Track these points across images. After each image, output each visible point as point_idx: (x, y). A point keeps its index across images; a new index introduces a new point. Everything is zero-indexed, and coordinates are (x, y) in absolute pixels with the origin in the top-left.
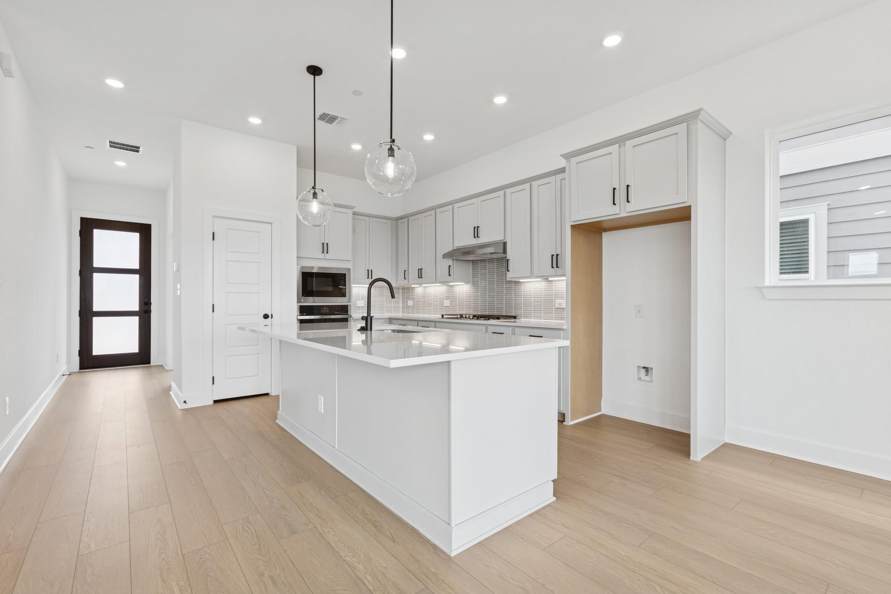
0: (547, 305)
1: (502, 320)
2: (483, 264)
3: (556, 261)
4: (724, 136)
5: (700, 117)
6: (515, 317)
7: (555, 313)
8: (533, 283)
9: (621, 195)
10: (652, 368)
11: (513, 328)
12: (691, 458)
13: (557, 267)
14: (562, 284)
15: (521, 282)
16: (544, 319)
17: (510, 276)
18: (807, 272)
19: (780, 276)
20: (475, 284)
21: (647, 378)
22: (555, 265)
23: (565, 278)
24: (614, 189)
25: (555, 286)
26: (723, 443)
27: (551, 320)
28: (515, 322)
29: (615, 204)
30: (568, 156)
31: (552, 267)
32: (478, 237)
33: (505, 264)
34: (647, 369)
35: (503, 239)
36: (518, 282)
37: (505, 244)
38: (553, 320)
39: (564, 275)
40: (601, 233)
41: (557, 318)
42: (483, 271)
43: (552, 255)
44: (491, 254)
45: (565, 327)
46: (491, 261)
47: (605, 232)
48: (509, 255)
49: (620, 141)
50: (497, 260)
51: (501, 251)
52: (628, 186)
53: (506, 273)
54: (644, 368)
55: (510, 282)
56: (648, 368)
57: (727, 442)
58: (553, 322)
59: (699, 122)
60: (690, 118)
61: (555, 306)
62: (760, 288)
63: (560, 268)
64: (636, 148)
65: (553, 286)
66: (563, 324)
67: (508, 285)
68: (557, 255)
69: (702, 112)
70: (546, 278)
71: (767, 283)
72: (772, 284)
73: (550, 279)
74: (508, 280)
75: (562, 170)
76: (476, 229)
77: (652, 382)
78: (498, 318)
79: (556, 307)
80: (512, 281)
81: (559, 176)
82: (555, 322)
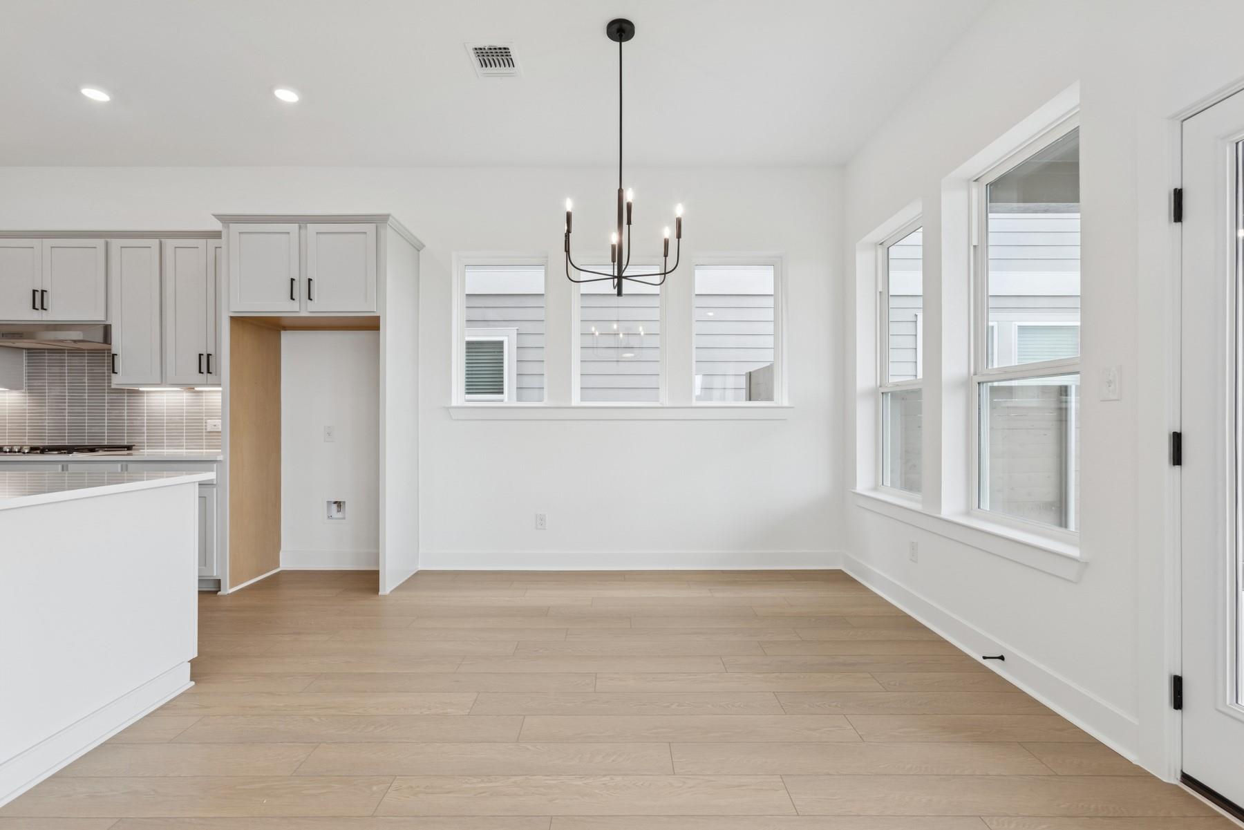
0: (193, 428)
1: (101, 453)
2: (57, 356)
3: (206, 364)
4: (418, 247)
5: (389, 222)
6: (129, 448)
7: (206, 439)
8: (165, 394)
9: (301, 289)
10: (344, 502)
11: (124, 463)
12: (380, 593)
13: (209, 372)
14: (215, 397)
15: (143, 392)
16: (186, 449)
17: (117, 381)
18: (502, 393)
19: (467, 395)
20: (33, 390)
21: (340, 515)
22: (204, 368)
23: (220, 389)
24: (292, 280)
25: (206, 399)
26: (416, 571)
27: (199, 449)
28: (128, 455)
29: (294, 299)
30: (226, 219)
31: (200, 372)
32: (43, 308)
33: (107, 360)
34: (339, 504)
35: (102, 318)
36: (138, 392)
37: (107, 330)
38: (202, 449)
39: (219, 385)
40: (280, 331)
41: (209, 447)
42: (56, 370)
43: (200, 355)
44: (75, 341)
45: (220, 458)
46: (75, 352)
47: (285, 330)
48: (117, 345)
49: (302, 221)
50: (88, 353)
51: (101, 340)
52: (310, 280)
53: (110, 376)
54: (335, 503)
55: (120, 391)
56: (340, 502)
57: (419, 569)
58: (204, 453)
59: (388, 228)
60: (379, 220)
61: (206, 429)
62: (448, 408)
63: (213, 374)
64: (321, 236)
65: (202, 399)
66: (218, 454)
67: (114, 396)
68: (209, 355)
69: (390, 218)
70: (190, 388)
71: (454, 404)
72: (459, 405)
73: (197, 389)
74: (113, 387)
75: (217, 235)
76: (38, 296)
77: (344, 518)
78: (92, 449)
79: (208, 430)
80: (124, 390)
81: (212, 243)
82: (206, 452)
